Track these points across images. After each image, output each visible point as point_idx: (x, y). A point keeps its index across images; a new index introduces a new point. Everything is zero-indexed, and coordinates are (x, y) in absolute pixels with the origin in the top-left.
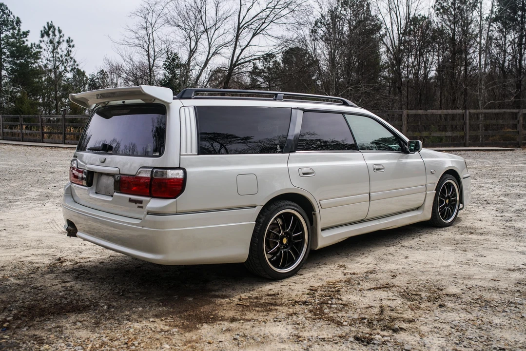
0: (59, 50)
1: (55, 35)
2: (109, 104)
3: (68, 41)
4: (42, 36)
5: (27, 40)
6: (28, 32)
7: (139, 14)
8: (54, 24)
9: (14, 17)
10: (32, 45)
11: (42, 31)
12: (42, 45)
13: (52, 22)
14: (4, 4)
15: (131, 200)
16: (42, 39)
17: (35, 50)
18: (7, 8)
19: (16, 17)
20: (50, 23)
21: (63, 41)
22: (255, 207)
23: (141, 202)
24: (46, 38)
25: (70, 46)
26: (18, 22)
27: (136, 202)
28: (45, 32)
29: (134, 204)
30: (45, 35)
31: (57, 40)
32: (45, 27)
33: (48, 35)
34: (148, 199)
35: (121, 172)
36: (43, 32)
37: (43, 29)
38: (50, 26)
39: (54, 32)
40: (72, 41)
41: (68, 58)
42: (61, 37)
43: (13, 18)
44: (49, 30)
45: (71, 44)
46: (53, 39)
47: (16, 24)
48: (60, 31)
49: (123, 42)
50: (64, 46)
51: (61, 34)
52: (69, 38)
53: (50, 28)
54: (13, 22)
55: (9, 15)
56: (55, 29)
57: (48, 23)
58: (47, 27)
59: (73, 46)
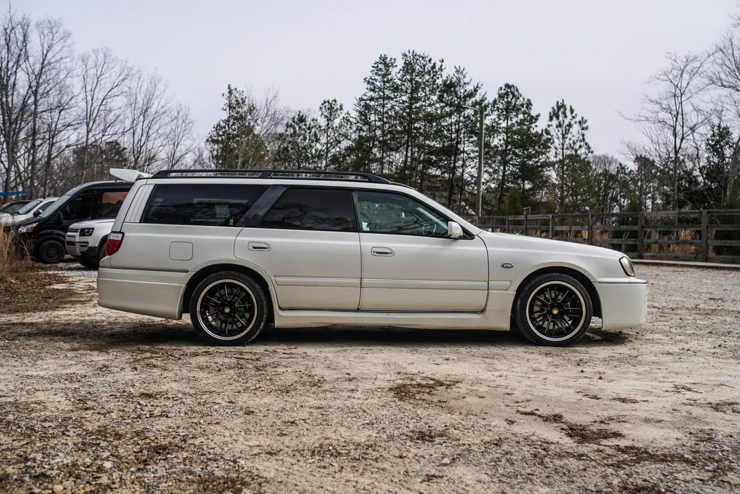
0: (569, 136)
1: (566, 117)
3: (580, 123)
4: (551, 119)
5: (536, 126)
6: (538, 116)
7: (662, 77)
8: (565, 103)
9: (524, 99)
10: (542, 131)
11: (550, 113)
12: (551, 129)
13: (563, 101)
14: (515, 85)
16: (550, 123)
17: (545, 136)
18: (517, 90)
19: (526, 100)
20: (560, 101)
21: (576, 123)
22: (187, 271)
24: (555, 122)
25: (583, 129)
26: (529, 104)
28: (554, 114)
30: (554, 118)
31: (567, 121)
32: (553, 108)
33: (558, 117)
36: (552, 114)
37: (551, 110)
38: (561, 106)
39: (564, 113)
40: (586, 121)
41: (582, 144)
42: (573, 117)
43: (522, 100)
44: (559, 110)
45: (584, 126)
46: (563, 121)
47: (527, 107)
48: (572, 111)
49: (638, 118)
50: (576, 128)
51: (574, 115)
52: (583, 119)
53: (559, 108)
54: (522, 105)
55: (518, 98)
56: (565, 109)
57: (558, 103)
58: (556, 108)
59: (587, 128)
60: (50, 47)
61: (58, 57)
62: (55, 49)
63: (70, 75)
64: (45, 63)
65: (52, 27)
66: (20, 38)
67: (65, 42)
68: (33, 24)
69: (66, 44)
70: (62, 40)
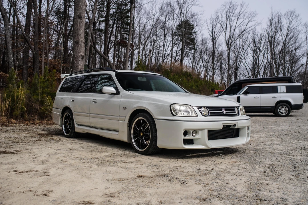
60: (291, 23)
61: (295, 26)
62: (293, 23)
63: (300, 33)
64: (289, 30)
65: (291, 14)
66: (277, 21)
67: (297, 19)
68: (283, 14)
69: (297, 20)
70: (296, 19)
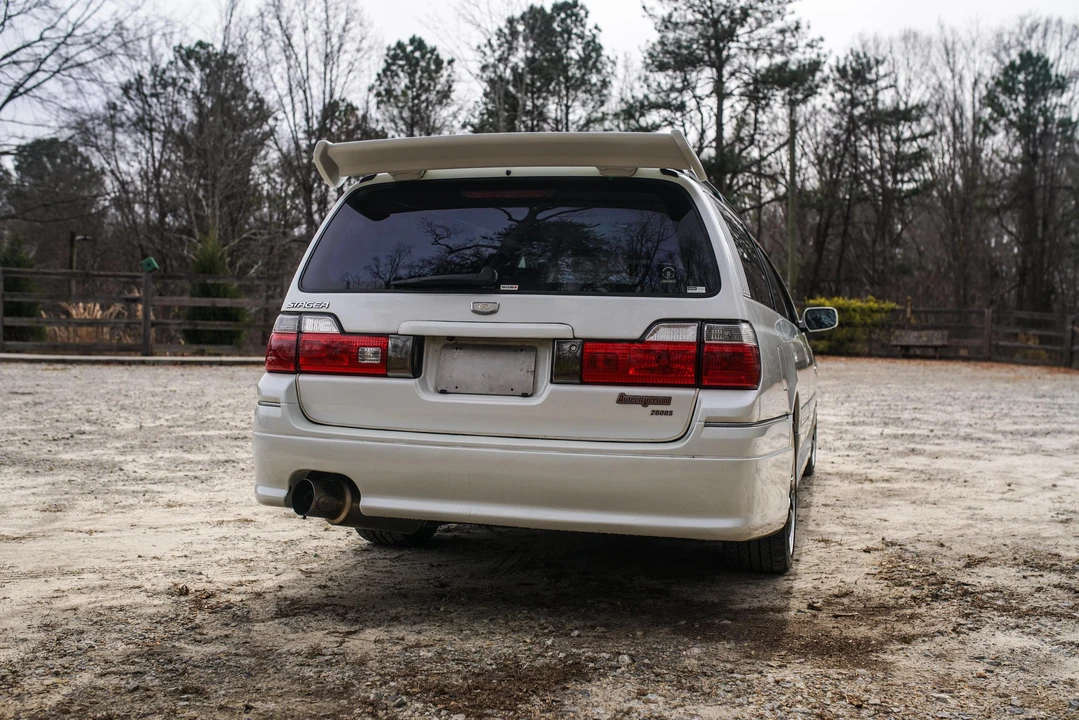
2: (426, 177)
15: (623, 399)
23: (667, 401)
27: (645, 401)
29: (638, 407)
34: (691, 392)
35: (577, 335)
